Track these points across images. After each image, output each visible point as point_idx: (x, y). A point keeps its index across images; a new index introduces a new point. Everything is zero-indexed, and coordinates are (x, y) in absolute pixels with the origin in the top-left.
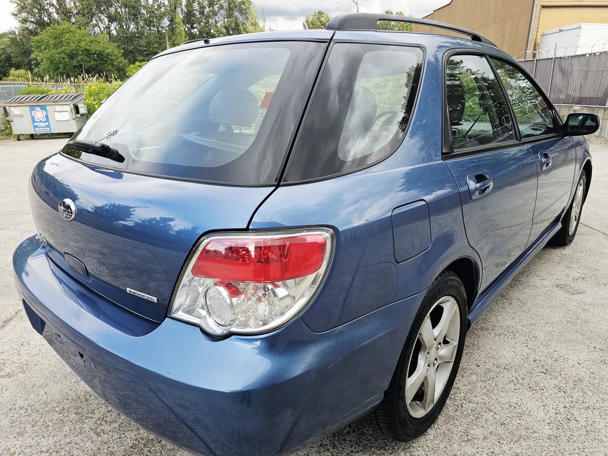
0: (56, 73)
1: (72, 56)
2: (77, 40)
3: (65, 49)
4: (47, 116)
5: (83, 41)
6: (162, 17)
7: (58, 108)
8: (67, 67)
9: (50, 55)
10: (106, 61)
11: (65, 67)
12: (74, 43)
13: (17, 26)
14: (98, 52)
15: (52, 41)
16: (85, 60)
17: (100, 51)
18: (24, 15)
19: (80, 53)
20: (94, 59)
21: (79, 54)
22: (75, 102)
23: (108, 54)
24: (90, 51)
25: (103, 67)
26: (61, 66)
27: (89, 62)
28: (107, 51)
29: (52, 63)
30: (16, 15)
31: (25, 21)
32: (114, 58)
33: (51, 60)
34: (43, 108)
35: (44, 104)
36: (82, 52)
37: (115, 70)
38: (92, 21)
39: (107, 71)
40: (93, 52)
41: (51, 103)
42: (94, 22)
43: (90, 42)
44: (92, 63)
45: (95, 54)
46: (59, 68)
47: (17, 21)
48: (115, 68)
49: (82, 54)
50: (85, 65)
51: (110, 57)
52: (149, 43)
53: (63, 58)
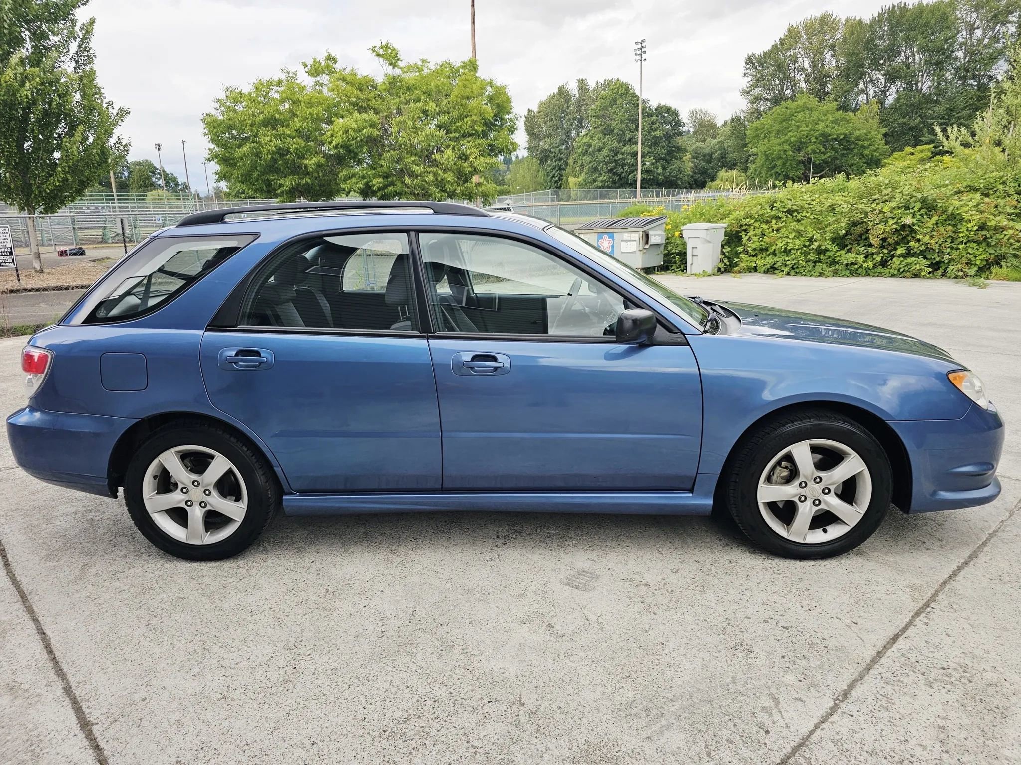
0: (769, 173)
1: (798, 147)
2: (813, 120)
3: (792, 137)
4: (613, 246)
5: (822, 121)
6: (995, 58)
7: (626, 236)
8: (788, 164)
9: (768, 148)
10: (852, 150)
11: (784, 164)
12: (807, 126)
13: (745, 108)
14: (842, 137)
15: (776, 127)
16: (818, 151)
17: (845, 135)
18: (758, 91)
19: (813, 140)
20: (833, 149)
21: (810, 142)
22: (645, 228)
23: (858, 139)
24: (830, 136)
25: (843, 160)
26: (779, 163)
27: (824, 153)
28: (858, 133)
29: (767, 159)
30: (749, 92)
31: (757, 99)
32: (866, 144)
33: (766, 156)
34: (611, 235)
35: (612, 230)
36: (816, 138)
37: (865, 163)
38: (857, 85)
39: (850, 166)
40: (835, 137)
41: (620, 230)
42: (861, 86)
43: (832, 122)
44: (829, 154)
45: (836, 140)
46: (775, 166)
47: (746, 101)
48: (865, 161)
49: (815, 142)
50: (816, 159)
51: (861, 143)
52: (951, 110)
53: (785, 151)
